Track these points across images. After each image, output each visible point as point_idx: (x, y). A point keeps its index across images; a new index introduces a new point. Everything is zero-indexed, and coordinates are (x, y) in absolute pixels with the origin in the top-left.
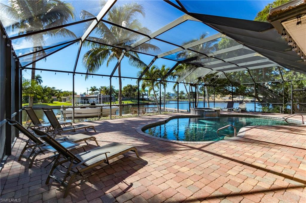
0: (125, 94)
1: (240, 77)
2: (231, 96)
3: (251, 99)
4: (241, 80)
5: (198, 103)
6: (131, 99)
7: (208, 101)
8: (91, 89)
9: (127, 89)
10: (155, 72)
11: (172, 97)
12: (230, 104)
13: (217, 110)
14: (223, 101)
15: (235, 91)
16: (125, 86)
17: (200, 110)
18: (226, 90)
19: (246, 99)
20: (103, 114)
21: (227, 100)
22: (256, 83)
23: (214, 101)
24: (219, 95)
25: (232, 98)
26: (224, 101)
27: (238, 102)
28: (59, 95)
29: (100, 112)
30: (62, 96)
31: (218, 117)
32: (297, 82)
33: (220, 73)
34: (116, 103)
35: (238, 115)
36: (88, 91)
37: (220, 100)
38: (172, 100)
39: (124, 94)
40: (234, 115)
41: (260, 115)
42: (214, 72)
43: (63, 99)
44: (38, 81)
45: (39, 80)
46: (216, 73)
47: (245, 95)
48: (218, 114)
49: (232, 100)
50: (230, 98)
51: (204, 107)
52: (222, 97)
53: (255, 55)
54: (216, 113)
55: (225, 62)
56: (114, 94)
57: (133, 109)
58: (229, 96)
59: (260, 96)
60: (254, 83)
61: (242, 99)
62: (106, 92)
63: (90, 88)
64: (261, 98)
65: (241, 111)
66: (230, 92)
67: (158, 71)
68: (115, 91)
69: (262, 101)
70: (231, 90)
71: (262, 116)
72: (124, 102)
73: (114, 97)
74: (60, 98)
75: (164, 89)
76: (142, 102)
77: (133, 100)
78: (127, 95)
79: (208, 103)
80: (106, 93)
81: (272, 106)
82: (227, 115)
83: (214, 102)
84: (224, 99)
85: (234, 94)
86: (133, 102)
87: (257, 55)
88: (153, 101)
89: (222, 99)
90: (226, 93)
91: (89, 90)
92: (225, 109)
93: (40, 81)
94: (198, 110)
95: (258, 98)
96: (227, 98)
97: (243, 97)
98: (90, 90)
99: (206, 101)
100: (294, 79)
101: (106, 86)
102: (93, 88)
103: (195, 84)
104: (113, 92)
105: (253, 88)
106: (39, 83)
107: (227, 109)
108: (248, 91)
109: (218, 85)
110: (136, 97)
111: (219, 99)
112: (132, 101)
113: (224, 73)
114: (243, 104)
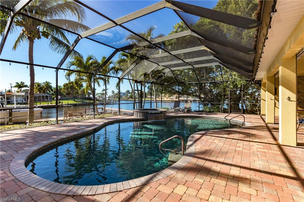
0: (66, 92)
1: (185, 77)
2: (178, 95)
3: (193, 99)
4: (186, 79)
5: (144, 103)
6: (74, 98)
7: (156, 100)
8: (17, 85)
9: (68, 87)
10: (91, 64)
11: (123, 97)
12: (177, 104)
13: (163, 111)
14: (170, 101)
15: (181, 91)
16: (66, 83)
17: (145, 112)
18: (173, 89)
19: (189, 99)
20: (13, 119)
21: (174, 100)
22: (200, 83)
23: (161, 100)
24: (168, 95)
25: (179, 97)
26: (172, 101)
27: (183, 101)
31: (164, 119)
32: (233, 83)
33: (167, 70)
34: (52, 103)
35: (184, 116)
37: (168, 100)
38: (122, 99)
39: (64, 92)
40: (180, 116)
41: (204, 116)
42: (160, 68)
46: (163, 69)
47: (189, 94)
48: (164, 116)
49: (179, 99)
50: (176, 98)
51: (151, 108)
52: (170, 97)
53: (202, 49)
54: (163, 114)
55: (171, 55)
56: (51, 92)
57: (68, 110)
58: (176, 95)
59: (202, 96)
60: (198, 82)
61: (186, 99)
62: (39, 89)
63: (15, 84)
64: (202, 98)
65: (187, 111)
66: (177, 92)
67: (95, 63)
68: (53, 88)
69: (204, 100)
70: (177, 90)
71: (206, 117)
72: (64, 101)
73: (50, 96)
75: (105, 86)
76: (88, 101)
77: (76, 100)
78: (68, 94)
79: (156, 102)
80: (39, 91)
81: (210, 105)
82: (174, 116)
83: (162, 102)
84: (172, 99)
85: (180, 93)
86: (76, 102)
87: (204, 49)
88: (100, 101)
89: (170, 99)
90: (173, 92)
91: (13, 86)
92: (172, 109)
94: (143, 112)
95: (200, 98)
96: (174, 98)
97: (187, 96)
98: (15, 87)
99: (154, 100)
100: (231, 79)
101: (40, 82)
102: (20, 84)
103: (140, 81)
104: (50, 90)
105: (196, 88)
107: (174, 110)
108: (192, 91)
109: (166, 83)
110: (80, 96)
111: (167, 98)
112: (74, 101)
113: (171, 70)
114: (188, 103)
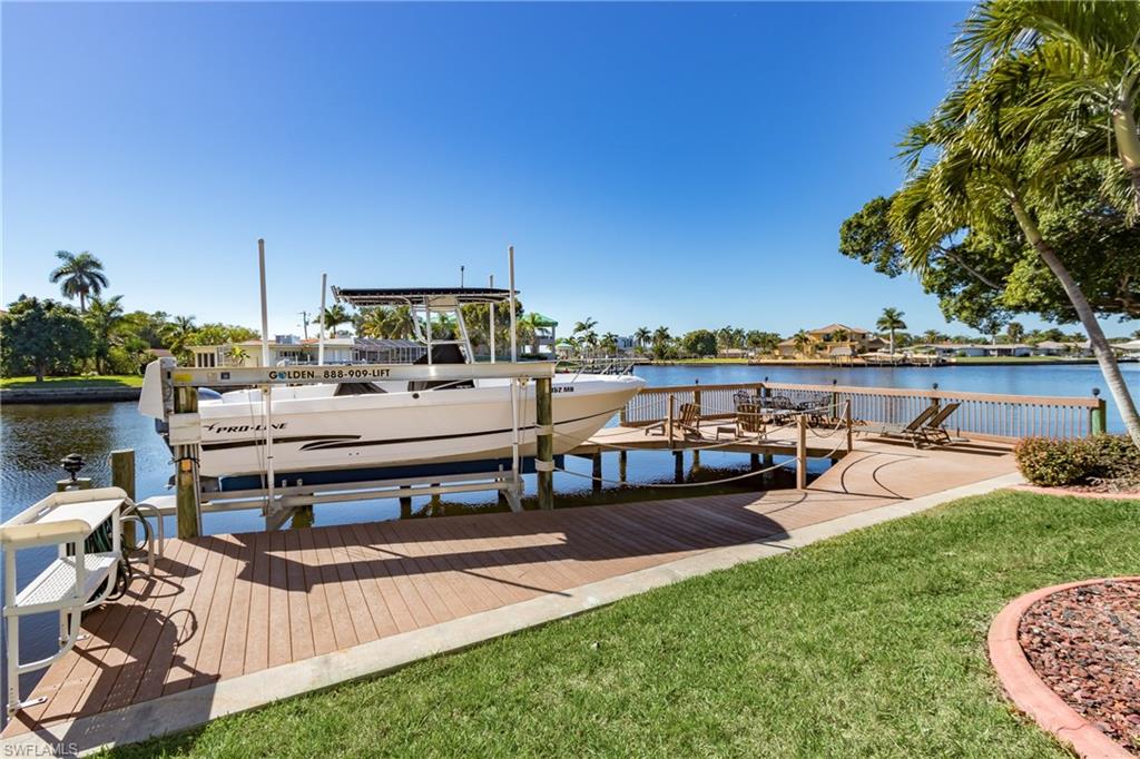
28: (182, 342)
29: (532, 419)
30: (192, 344)
36: (307, 323)
43: (200, 355)
44: (87, 281)
45: (92, 276)
62: (382, 328)
74: (188, 352)
91: (312, 320)
93: (98, 281)
102: (330, 310)
106: (91, 289)
